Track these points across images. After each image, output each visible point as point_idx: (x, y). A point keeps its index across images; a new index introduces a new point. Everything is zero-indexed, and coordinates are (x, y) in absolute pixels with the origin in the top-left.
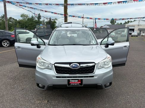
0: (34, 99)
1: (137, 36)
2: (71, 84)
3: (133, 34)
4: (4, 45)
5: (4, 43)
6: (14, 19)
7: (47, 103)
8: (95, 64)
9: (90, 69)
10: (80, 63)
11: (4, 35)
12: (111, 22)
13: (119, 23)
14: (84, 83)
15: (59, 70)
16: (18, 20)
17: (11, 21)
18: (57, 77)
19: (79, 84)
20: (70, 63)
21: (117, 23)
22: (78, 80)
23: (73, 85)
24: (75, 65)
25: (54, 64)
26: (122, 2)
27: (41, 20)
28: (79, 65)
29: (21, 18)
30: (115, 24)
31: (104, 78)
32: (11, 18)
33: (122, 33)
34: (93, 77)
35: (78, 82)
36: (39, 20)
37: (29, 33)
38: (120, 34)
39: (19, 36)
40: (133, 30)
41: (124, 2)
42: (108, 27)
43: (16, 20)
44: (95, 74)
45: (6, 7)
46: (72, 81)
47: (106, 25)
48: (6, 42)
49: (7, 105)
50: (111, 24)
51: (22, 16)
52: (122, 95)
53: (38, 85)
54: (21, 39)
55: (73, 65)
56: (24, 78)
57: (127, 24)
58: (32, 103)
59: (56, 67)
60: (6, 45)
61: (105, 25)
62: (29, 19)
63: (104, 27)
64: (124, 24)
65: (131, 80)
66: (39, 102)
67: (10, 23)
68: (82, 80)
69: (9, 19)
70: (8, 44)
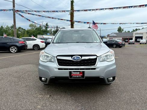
0: (36, 94)
1: (146, 44)
2: (73, 76)
3: (141, 41)
4: (12, 51)
5: (12, 49)
6: (22, 29)
7: (49, 97)
8: (97, 57)
9: (92, 62)
10: (81, 56)
11: (12, 42)
12: (118, 31)
13: (127, 31)
14: (86, 75)
15: (61, 62)
16: (26, 30)
17: (19, 31)
18: (59, 69)
19: (81, 76)
20: (72, 56)
21: (124, 31)
22: (80, 72)
23: (75, 78)
24: (76, 57)
25: (56, 57)
26: (128, 7)
27: (48, 29)
28: (81, 57)
29: (30, 28)
30: (123, 32)
31: (106, 71)
32: (20, 28)
33: (130, 41)
34: (95, 69)
35: (80, 74)
36: (46, 29)
37: (36, 40)
38: (127, 42)
39: (26, 43)
40: (141, 38)
41: (130, 7)
42: (115, 35)
43: (25, 30)
44: (97, 66)
45: (15, 16)
46: (74, 73)
47: (114, 33)
48: (14, 48)
49: (10, 98)
50: (118, 32)
51: (30, 26)
52: (127, 92)
53: (41, 78)
54: (28, 46)
55: (75, 57)
56: (29, 77)
57: (134, 32)
58: (34, 97)
59: (58, 60)
60: (14, 51)
61: (112, 33)
62: (37, 28)
63: (111, 35)
64: (132, 32)
65: (137, 79)
66: (41, 96)
67: (19, 32)
68: (83, 72)
69: (18, 29)
70: (15, 50)
